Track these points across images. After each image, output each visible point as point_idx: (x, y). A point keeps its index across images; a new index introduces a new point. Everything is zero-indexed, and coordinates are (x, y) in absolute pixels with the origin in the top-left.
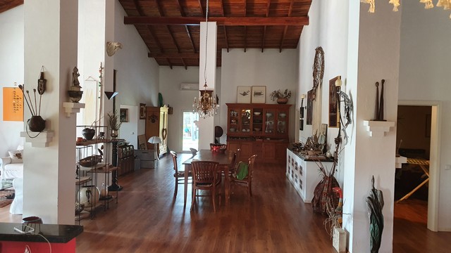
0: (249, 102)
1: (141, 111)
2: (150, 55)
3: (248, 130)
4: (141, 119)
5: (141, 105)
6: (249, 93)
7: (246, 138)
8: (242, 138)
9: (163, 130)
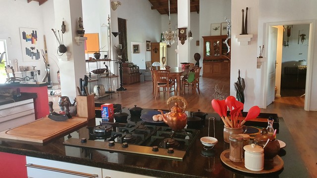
0: (220, 35)
1: (148, 45)
2: (152, 8)
3: (219, 55)
4: (147, 51)
5: (147, 41)
6: (220, 28)
7: (217, 60)
8: (214, 60)
9: (163, 58)
